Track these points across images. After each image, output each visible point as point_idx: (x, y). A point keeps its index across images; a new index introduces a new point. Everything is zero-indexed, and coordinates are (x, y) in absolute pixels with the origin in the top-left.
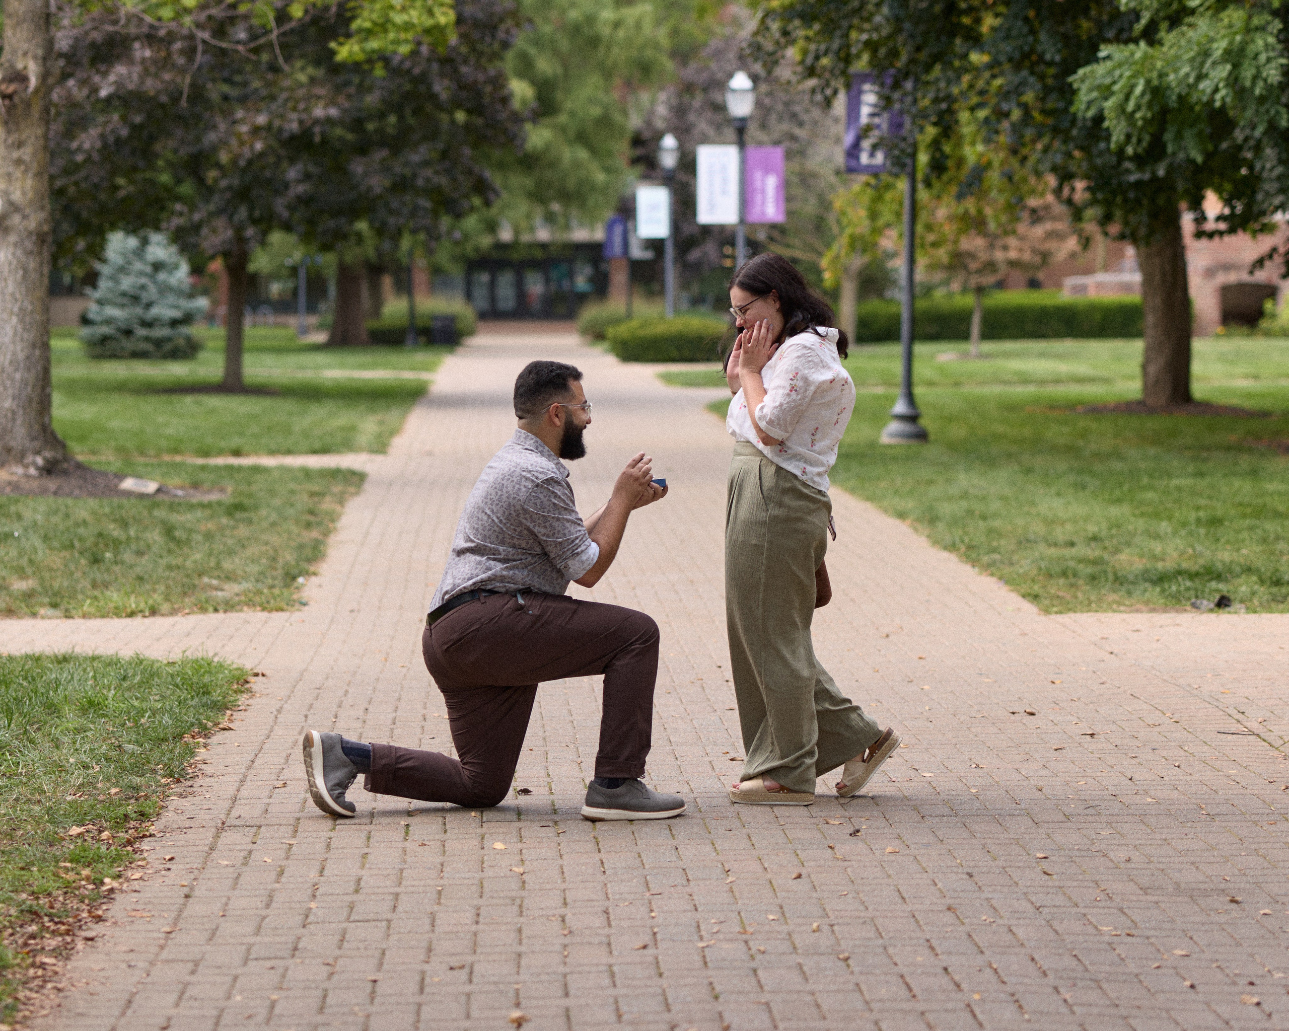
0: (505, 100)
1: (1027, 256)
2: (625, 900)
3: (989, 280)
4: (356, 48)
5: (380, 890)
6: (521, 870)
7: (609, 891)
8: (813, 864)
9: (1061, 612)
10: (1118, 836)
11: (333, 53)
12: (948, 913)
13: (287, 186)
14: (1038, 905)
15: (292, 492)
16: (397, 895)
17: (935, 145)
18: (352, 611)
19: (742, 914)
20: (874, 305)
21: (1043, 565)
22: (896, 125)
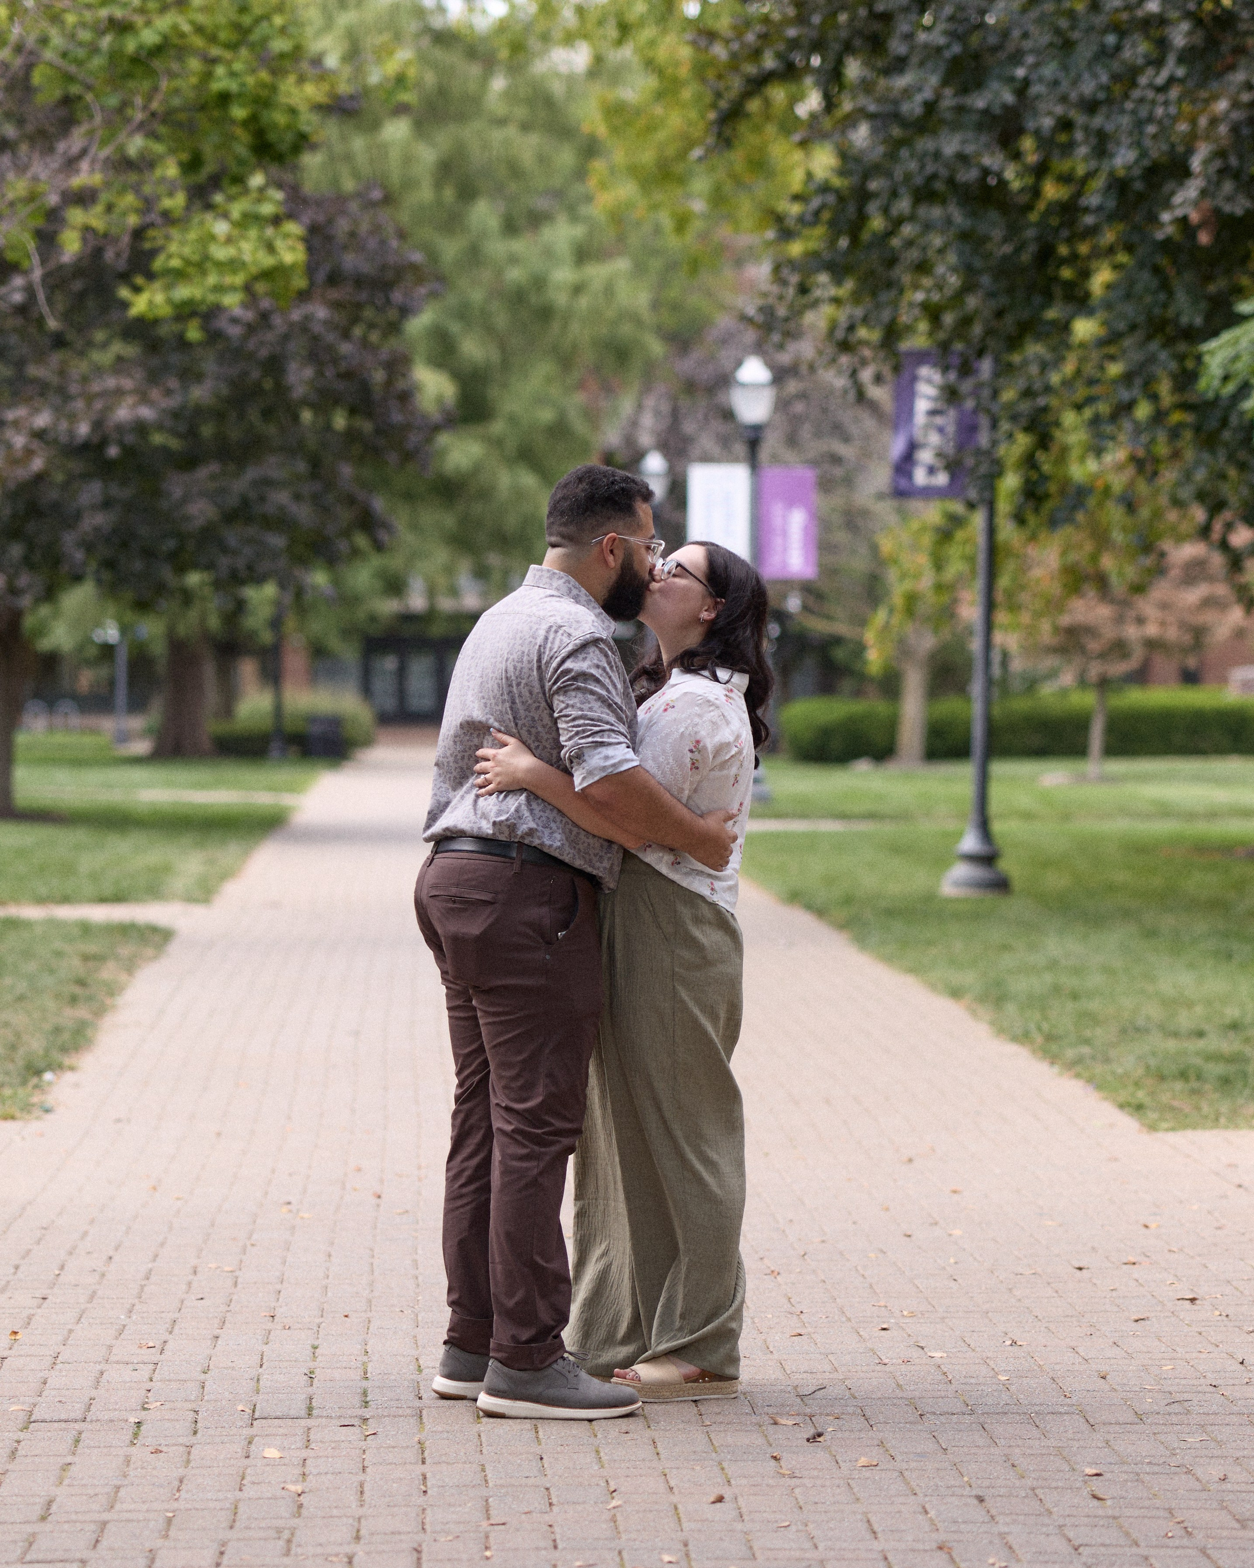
0: (406, 397)
1: (1172, 634)
2: (448, 1533)
3: (1118, 668)
4: (159, 298)
5: (80, 1517)
6: (299, 1488)
7: (427, 1520)
8: (744, 1481)
9: (1173, 1129)
10: (1213, 1445)
11: (125, 305)
12: (939, 1553)
13: (78, 516)
14: (1077, 1544)
15: (59, 954)
16: (104, 1524)
17: (1029, 461)
18: (118, 1121)
19: (625, 1554)
20: (950, 706)
21: (1153, 1062)
22: (967, 430)
